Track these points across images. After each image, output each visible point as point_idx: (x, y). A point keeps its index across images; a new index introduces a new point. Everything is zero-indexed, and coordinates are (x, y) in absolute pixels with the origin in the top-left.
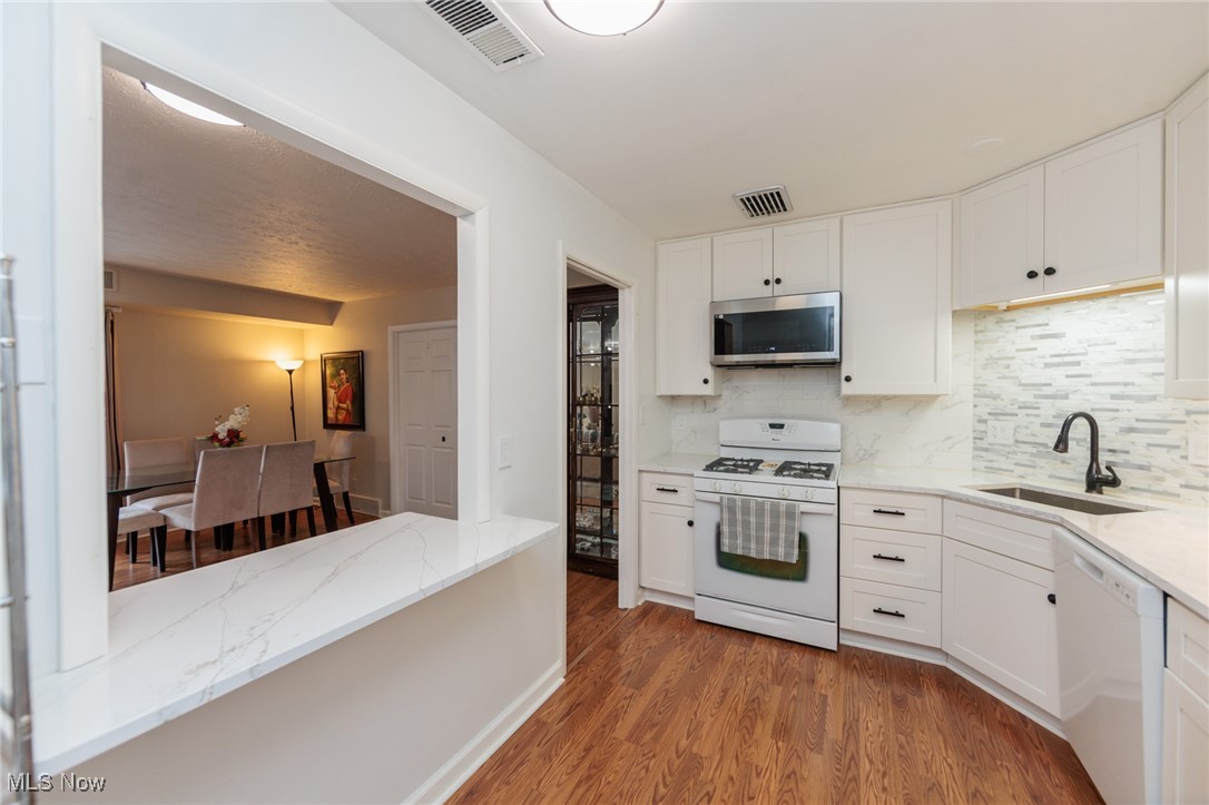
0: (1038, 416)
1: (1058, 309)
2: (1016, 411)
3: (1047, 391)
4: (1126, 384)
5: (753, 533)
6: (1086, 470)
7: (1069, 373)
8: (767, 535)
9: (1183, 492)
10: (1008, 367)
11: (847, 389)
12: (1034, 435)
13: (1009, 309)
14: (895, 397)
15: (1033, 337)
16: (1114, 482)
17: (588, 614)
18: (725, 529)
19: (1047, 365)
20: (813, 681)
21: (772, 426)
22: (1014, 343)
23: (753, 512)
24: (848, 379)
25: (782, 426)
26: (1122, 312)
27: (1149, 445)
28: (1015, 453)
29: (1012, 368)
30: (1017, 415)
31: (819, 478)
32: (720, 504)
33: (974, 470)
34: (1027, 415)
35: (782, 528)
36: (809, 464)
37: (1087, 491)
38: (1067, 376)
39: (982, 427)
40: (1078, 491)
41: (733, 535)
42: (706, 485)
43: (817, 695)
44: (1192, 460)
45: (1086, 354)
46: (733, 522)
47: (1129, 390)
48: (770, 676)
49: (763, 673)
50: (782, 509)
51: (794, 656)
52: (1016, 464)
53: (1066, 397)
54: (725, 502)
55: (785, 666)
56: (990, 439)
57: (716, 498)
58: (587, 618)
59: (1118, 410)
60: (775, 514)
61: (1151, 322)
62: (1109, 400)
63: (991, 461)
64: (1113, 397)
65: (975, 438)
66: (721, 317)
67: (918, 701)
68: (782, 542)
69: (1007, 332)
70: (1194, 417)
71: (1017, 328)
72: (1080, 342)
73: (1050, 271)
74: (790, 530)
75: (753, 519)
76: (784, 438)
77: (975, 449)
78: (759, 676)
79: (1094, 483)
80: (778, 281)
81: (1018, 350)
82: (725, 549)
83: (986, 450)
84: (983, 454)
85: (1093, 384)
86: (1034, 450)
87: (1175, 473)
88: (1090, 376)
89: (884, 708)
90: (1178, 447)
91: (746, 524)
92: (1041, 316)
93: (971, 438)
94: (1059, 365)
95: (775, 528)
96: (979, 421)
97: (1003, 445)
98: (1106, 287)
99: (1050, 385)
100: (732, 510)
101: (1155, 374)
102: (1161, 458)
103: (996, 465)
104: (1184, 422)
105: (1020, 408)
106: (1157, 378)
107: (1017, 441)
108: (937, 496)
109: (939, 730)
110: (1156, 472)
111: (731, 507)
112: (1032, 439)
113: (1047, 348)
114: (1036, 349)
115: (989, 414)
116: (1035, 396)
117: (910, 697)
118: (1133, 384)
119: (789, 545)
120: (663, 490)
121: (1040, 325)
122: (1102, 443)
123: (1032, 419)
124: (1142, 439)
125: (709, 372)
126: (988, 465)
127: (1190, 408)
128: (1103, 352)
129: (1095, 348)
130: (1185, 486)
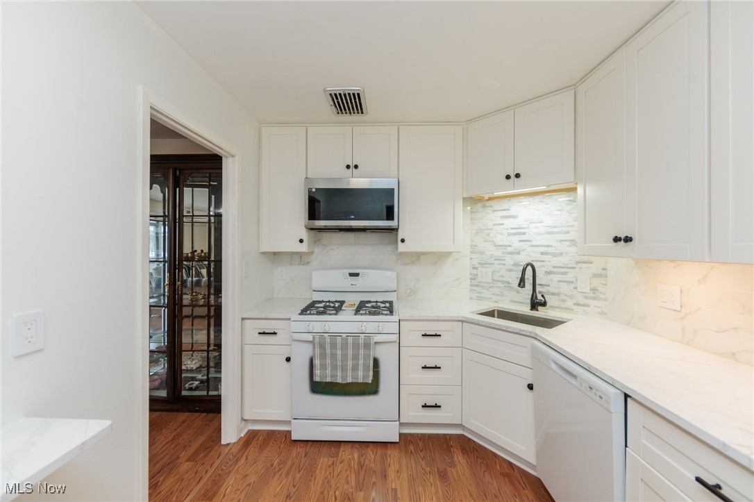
0: (504, 265)
1: (514, 200)
2: (493, 262)
3: (509, 249)
4: (548, 246)
5: (339, 363)
6: (530, 297)
7: (520, 239)
8: (350, 363)
9: (575, 307)
10: (489, 235)
11: (402, 248)
12: (502, 276)
13: (490, 199)
14: (428, 253)
15: (502, 217)
16: (544, 304)
17: (187, 461)
18: (317, 362)
19: (509, 234)
20: (385, 476)
21: (351, 275)
22: (492, 220)
23: (339, 346)
24: (403, 241)
25: (357, 275)
26: (546, 204)
27: (559, 281)
28: (492, 287)
29: (491, 235)
30: (493, 264)
31: (386, 315)
32: (312, 342)
33: (471, 298)
34: (499, 264)
35: (361, 357)
36: (377, 302)
37: (531, 310)
38: (519, 241)
39: (475, 272)
40: (525, 309)
41: (323, 367)
42: (301, 327)
43: (390, 492)
44: (579, 290)
45: (529, 228)
46: (323, 356)
47: (550, 250)
48: (353, 482)
49: (348, 482)
50: (361, 341)
51: (370, 453)
52: (493, 294)
53: (519, 253)
54: (317, 340)
55: (364, 467)
56: (479, 279)
57: (310, 337)
58: (187, 465)
59: (544, 261)
60: (356, 346)
61: (559, 210)
62: (540, 255)
63: (480, 293)
64: (542, 253)
65: (471, 279)
66: (314, 190)
67: (454, 471)
68: (361, 368)
69: (488, 213)
70: (580, 265)
71: (494, 211)
72: (526, 221)
73: (518, 176)
74: (366, 357)
75: (339, 352)
76: (359, 283)
77: (471, 285)
78: (346, 487)
79: (535, 304)
80: (356, 167)
81: (494, 225)
82: (317, 379)
83: (477, 286)
84: (475, 288)
85: (532, 246)
86: (502, 285)
87: (571, 297)
88: (530, 241)
89: (435, 488)
90: (572, 282)
91: (334, 356)
92: (505, 204)
93: (469, 280)
94: (515, 234)
95: (356, 357)
96: (474, 268)
97: (486, 283)
98: (543, 188)
99: (510, 246)
100: (322, 347)
101: (562, 241)
102: (565, 289)
103: (482, 295)
104: (575, 268)
105: (495, 260)
106: (563, 242)
107: (493, 280)
108: (459, 321)
109: (471, 495)
110: (563, 297)
111: (321, 343)
112: (501, 279)
113: (509, 223)
114: (503, 224)
115: (479, 263)
116: (503, 253)
117: (449, 469)
118: (551, 246)
119: (366, 369)
120: (264, 333)
121: (505, 210)
122: (538, 281)
123: (502, 266)
124: (556, 278)
125: (304, 234)
126: (479, 295)
127: (578, 260)
128: (537, 227)
129: (533, 225)
130: (576, 304)
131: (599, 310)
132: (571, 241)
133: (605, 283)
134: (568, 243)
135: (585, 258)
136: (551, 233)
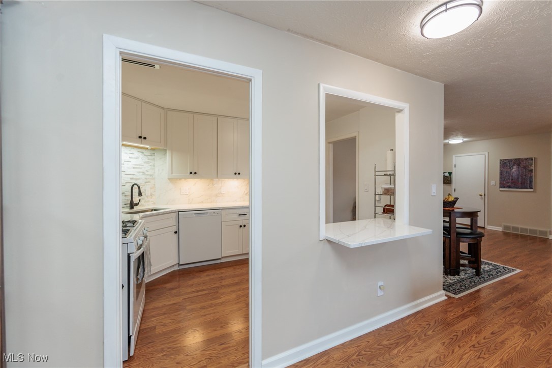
4: (133, 175)
37: (130, 209)
47: (134, 177)
62: (130, 180)
70: (146, 184)
73: (145, 138)
79: (132, 207)
85: (126, 174)
101: (139, 172)
104: (144, 185)
118: (135, 175)
127: (146, 181)
128: (128, 164)
129: (126, 163)
130: (145, 202)
131: (152, 202)
132: (143, 172)
133: (154, 190)
134: (142, 173)
135: (148, 180)
136: (134, 168)
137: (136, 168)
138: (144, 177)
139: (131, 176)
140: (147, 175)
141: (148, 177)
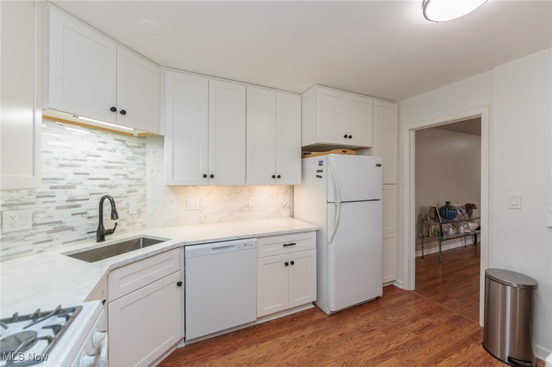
0: (55, 202)
2: (33, 200)
3: (60, 183)
4: (106, 179)
12: (50, 217)
19: (61, 166)
28: (33, 234)
30: (34, 203)
34: (44, 202)
37: (98, 242)
38: (75, 174)
40: (92, 244)
44: (130, 213)
45: (86, 161)
47: (107, 183)
52: (34, 243)
53: (74, 187)
59: (102, 194)
62: (98, 188)
63: (6, 249)
64: (100, 186)
70: (130, 194)
72: (83, 153)
73: (123, 112)
79: (102, 236)
85: (90, 179)
88: (88, 174)
90: (125, 208)
94: (68, 166)
99: (63, 179)
101: (117, 175)
103: (10, 252)
104: (127, 196)
105: (38, 197)
106: (118, 176)
107: (34, 224)
112: (49, 220)
116: (52, 188)
118: (108, 179)
123: (48, 205)
126: (5, 253)
127: (128, 190)
128: (94, 161)
129: (90, 158)
130: (128, 224)
131: (141, 224)
132: (124, 175)
133: (144, 204)
134: (122, 177)
135: (133, 188)
136: (106, 167)
137: (110, 167)
138: (126, 182)
139: (102, 182)
140: (132, 179)
141: (134, 182)
